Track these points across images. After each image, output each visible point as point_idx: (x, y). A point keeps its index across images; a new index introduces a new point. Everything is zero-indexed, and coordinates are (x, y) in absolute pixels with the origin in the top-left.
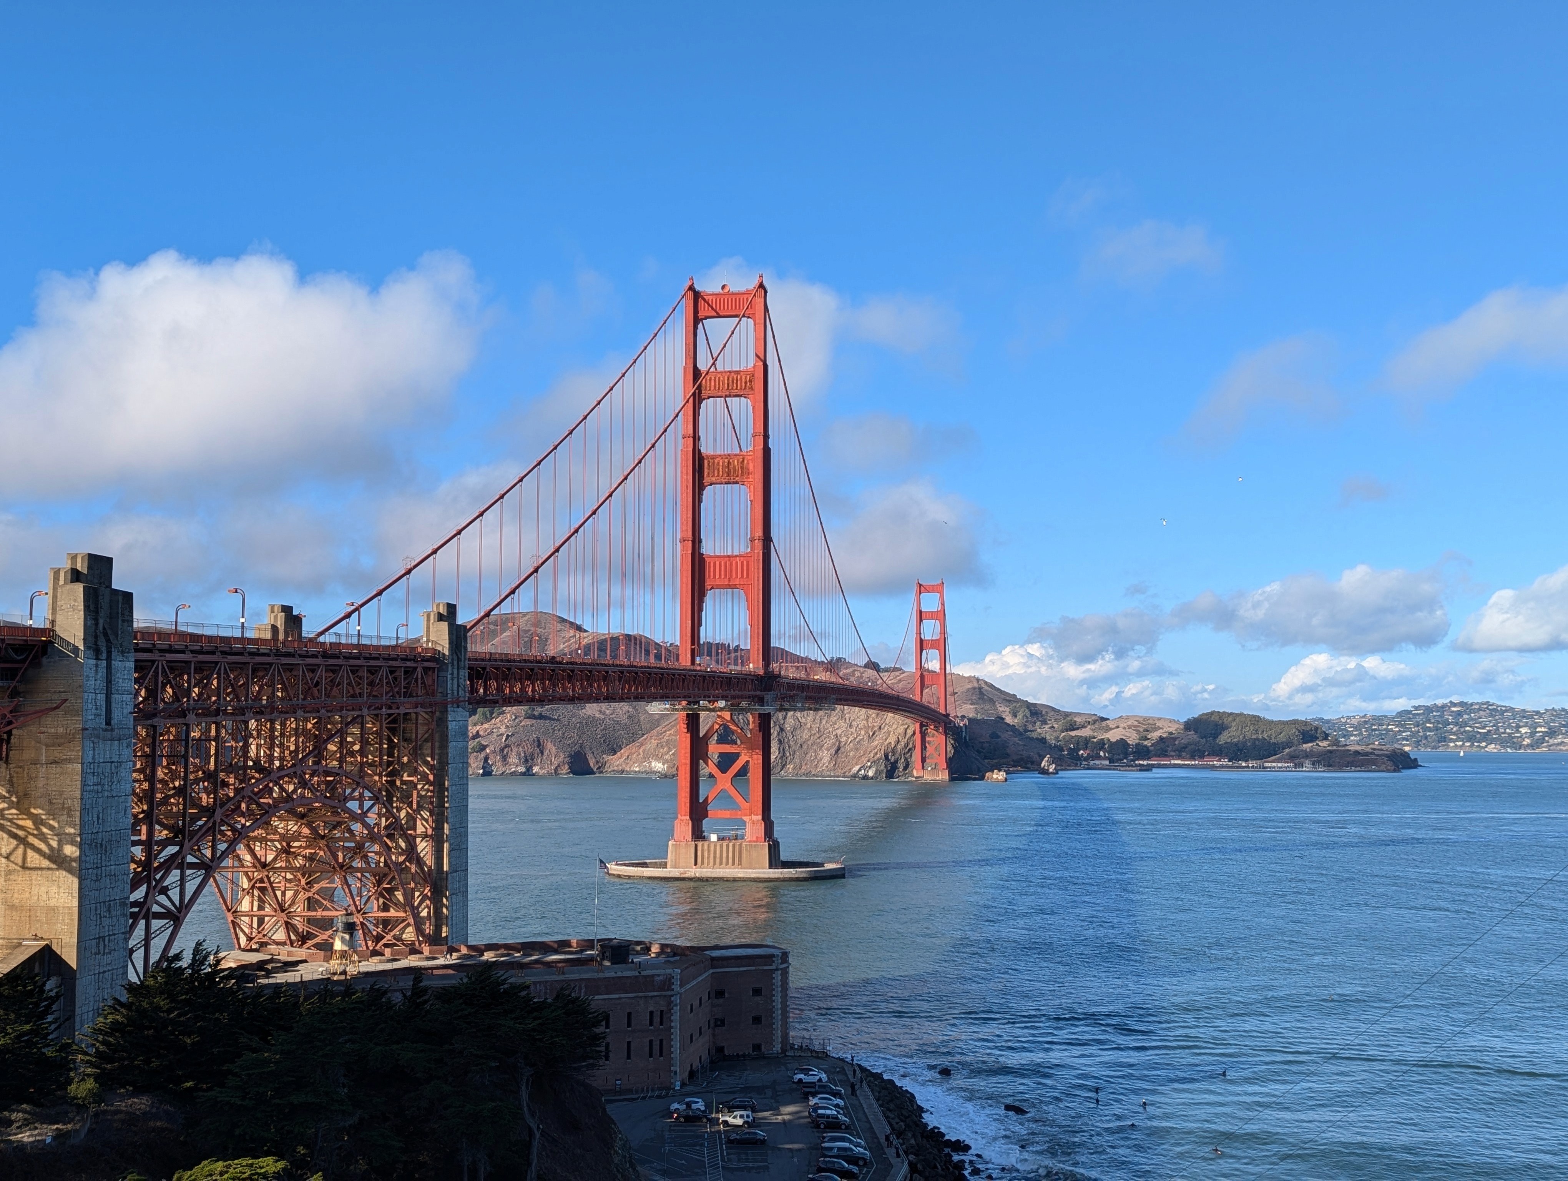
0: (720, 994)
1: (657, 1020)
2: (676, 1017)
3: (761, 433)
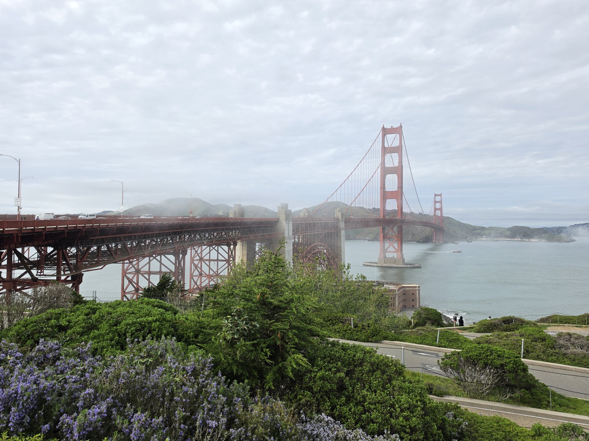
0: (405, 294)
1: (393, 299)
2: (397, 299)
3: (401, 162)
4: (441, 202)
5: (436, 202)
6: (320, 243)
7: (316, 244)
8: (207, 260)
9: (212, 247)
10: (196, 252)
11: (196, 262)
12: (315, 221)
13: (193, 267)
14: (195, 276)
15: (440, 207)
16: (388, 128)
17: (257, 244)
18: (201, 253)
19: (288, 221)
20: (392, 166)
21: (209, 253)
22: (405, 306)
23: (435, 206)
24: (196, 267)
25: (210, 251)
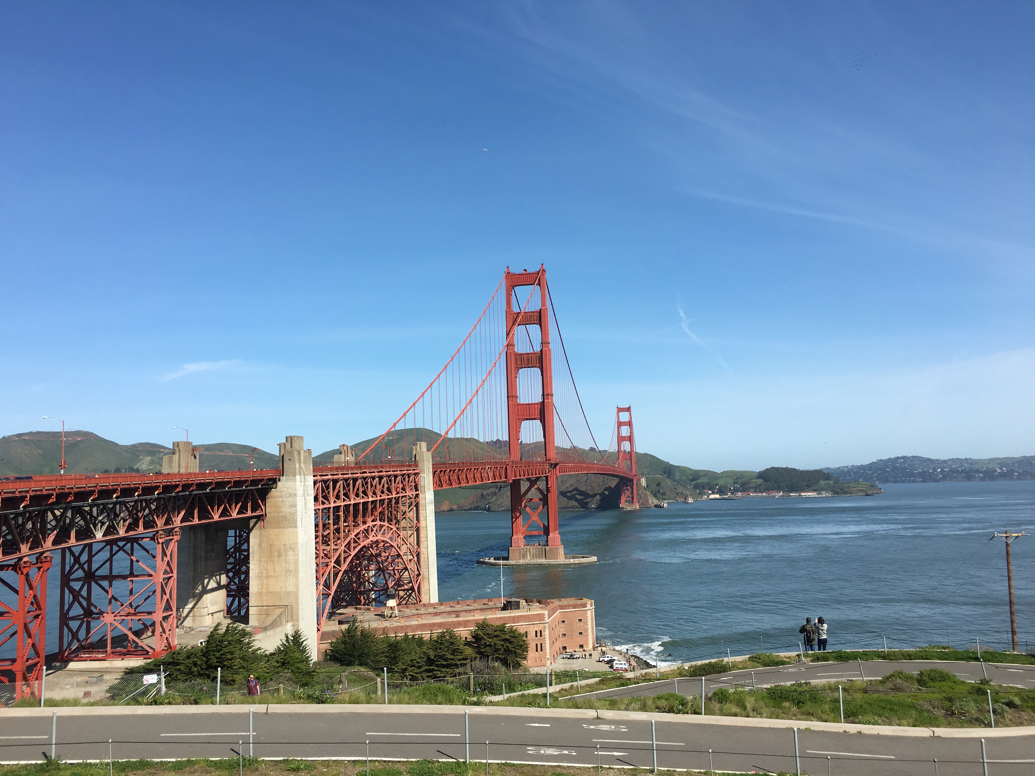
1: (539, 634)
2: (546, 633)
3: (545, 342)
4: (630, 424)
5: (620, 424)
6: (378, 523)
7: (371, 524)
8: (103, 578)
9: (118, 546)
10: (77, 560)
11: (76, 586)
12: (365, 472)
13: (68, 597)
14: (73, 618)
15: (629, 435)
16: (517, 272)
17: (231, 533)
18: (89, 561)
19: (305, 475)
20: (529, 350)
21: (110, 559)
22: (565, 648)
23: (619, 433)
24: (76, 595)
25: (112, 555)
